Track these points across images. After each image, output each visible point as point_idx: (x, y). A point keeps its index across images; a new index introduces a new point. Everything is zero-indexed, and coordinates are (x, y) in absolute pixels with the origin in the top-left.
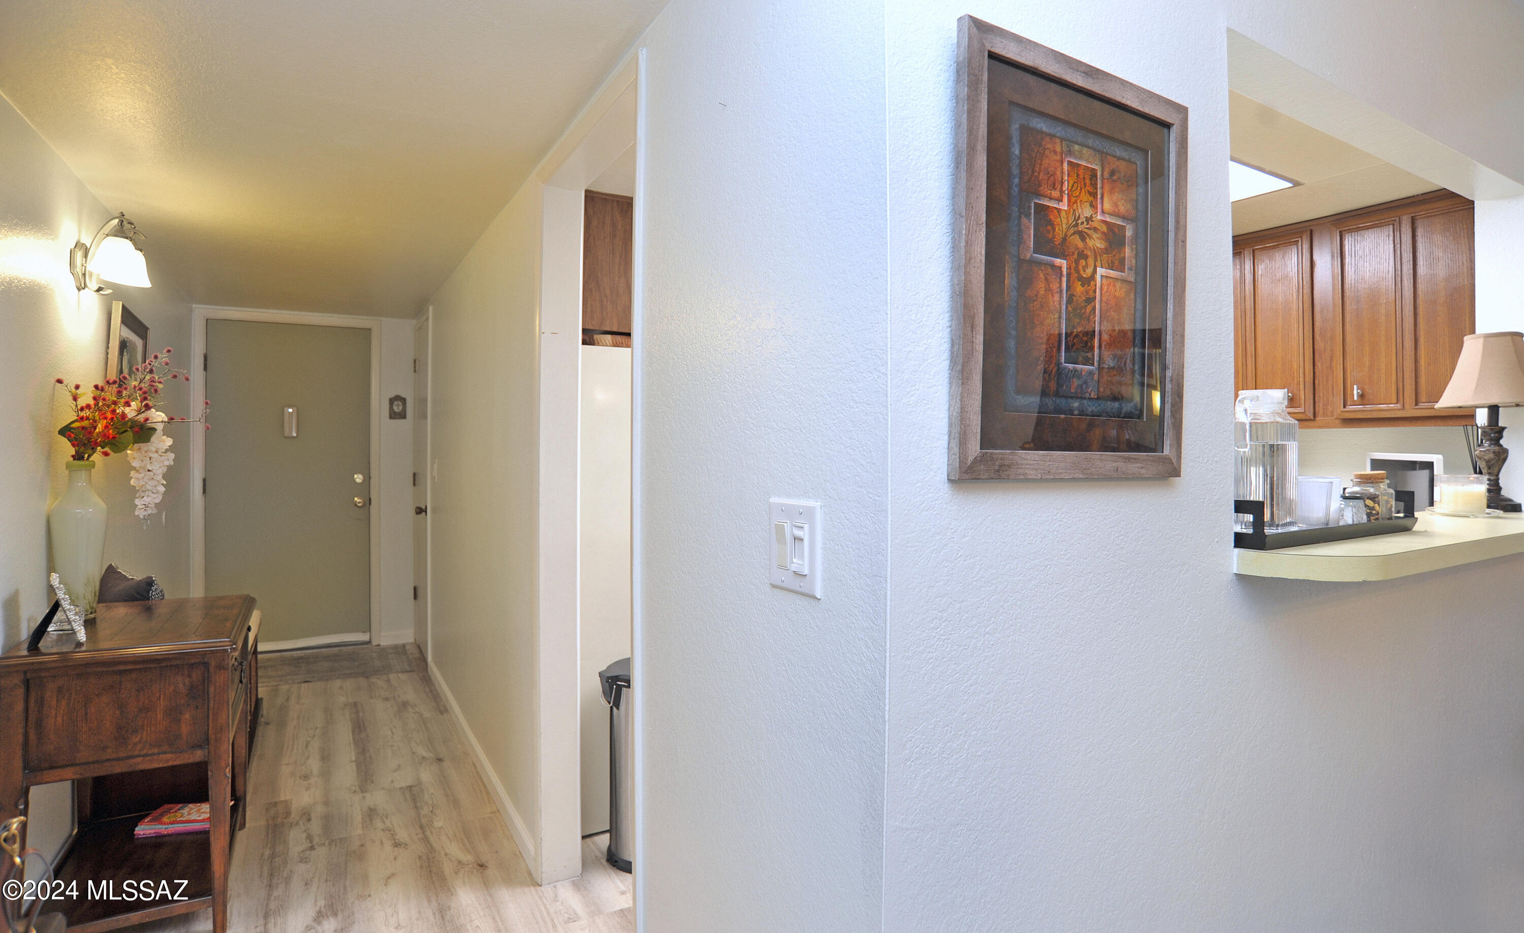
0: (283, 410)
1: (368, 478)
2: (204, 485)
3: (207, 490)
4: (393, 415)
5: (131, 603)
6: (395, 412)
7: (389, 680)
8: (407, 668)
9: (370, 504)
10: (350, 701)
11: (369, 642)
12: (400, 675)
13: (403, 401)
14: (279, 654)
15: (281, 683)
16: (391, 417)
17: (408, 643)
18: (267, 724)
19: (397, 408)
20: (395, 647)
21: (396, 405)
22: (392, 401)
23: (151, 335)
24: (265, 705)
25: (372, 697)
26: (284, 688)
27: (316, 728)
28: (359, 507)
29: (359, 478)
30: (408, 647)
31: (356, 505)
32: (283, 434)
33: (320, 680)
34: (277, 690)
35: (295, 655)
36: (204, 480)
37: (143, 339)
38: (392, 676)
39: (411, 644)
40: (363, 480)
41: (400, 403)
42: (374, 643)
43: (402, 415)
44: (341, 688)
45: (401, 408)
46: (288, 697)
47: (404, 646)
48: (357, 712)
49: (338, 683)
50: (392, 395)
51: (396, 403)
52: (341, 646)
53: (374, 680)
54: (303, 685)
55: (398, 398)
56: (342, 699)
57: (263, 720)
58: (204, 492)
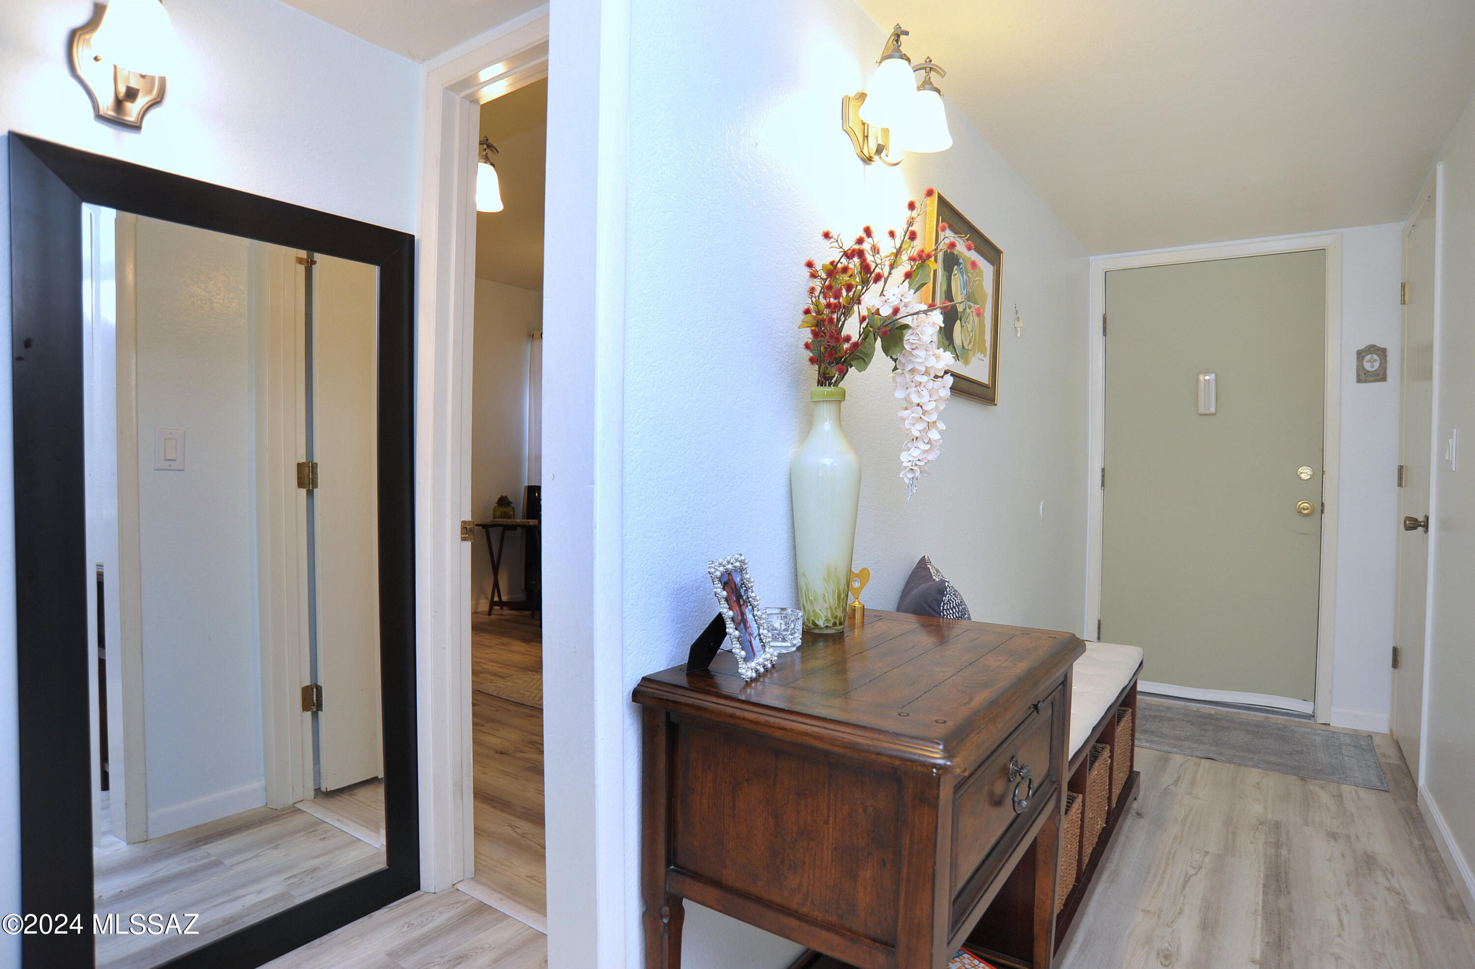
0: (1198, 379)
1: (1320, 473)
2: (1103, 476)
3: (1106, 484)
4: (1363, 377)
5: (917, 616)
6: (1367, 373)
7: (1340, 796)
8: (1376, 782)
9: (1322, 512)
10: (1270, 816)
11: (1312, 716)
12: (1362, 792)
13: (1382, 353)
14: (1183, 703)
15: (1175, 750)
16: (1359, 381)
17: (1378, 734)
18: (1139, 815)
19: (1371, 364)
20: (1355, 735)
21: (1369, 361)
22: (1361, 355)
23: (1005, 259)
24: (1143, 781)
25: (1306, 823)
26: (1177, 759)
27: (1207, 853)
28: (1306, 515)
29: (1305, 473)
30: (1377, 741)
31: (1300, 512)
32: (1198, 411)
33: (1229, 761)
34: (1167, 760)
35: (1203, 710)
36: (1103, 470)
37: (993, 264)
38: (1347, 790)
39: (1383, 735)
40: (1312, 476)
41: (1375, 357)
42: (1320, 720)
43: (1380, 376)
44: (1258, 785)
45: (1377, 365)
46: (1178, 779)
47: (1370, 737)
48: (1278, 846)
49: (1254, 775)
50: (1362, 346)
51: (1368, 357)
52: (1266, 711)
53: (1314, 787)
54: (1203, 760)
55: (1372, 349)
56: (1257, 809)
57: (1135, 805)
58: (1103, 485)
